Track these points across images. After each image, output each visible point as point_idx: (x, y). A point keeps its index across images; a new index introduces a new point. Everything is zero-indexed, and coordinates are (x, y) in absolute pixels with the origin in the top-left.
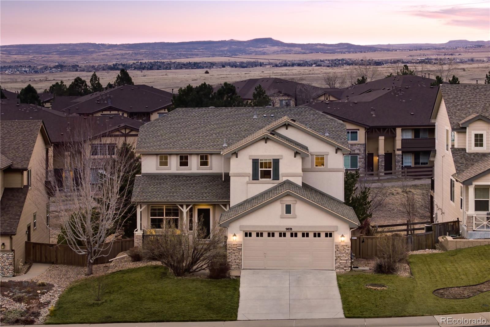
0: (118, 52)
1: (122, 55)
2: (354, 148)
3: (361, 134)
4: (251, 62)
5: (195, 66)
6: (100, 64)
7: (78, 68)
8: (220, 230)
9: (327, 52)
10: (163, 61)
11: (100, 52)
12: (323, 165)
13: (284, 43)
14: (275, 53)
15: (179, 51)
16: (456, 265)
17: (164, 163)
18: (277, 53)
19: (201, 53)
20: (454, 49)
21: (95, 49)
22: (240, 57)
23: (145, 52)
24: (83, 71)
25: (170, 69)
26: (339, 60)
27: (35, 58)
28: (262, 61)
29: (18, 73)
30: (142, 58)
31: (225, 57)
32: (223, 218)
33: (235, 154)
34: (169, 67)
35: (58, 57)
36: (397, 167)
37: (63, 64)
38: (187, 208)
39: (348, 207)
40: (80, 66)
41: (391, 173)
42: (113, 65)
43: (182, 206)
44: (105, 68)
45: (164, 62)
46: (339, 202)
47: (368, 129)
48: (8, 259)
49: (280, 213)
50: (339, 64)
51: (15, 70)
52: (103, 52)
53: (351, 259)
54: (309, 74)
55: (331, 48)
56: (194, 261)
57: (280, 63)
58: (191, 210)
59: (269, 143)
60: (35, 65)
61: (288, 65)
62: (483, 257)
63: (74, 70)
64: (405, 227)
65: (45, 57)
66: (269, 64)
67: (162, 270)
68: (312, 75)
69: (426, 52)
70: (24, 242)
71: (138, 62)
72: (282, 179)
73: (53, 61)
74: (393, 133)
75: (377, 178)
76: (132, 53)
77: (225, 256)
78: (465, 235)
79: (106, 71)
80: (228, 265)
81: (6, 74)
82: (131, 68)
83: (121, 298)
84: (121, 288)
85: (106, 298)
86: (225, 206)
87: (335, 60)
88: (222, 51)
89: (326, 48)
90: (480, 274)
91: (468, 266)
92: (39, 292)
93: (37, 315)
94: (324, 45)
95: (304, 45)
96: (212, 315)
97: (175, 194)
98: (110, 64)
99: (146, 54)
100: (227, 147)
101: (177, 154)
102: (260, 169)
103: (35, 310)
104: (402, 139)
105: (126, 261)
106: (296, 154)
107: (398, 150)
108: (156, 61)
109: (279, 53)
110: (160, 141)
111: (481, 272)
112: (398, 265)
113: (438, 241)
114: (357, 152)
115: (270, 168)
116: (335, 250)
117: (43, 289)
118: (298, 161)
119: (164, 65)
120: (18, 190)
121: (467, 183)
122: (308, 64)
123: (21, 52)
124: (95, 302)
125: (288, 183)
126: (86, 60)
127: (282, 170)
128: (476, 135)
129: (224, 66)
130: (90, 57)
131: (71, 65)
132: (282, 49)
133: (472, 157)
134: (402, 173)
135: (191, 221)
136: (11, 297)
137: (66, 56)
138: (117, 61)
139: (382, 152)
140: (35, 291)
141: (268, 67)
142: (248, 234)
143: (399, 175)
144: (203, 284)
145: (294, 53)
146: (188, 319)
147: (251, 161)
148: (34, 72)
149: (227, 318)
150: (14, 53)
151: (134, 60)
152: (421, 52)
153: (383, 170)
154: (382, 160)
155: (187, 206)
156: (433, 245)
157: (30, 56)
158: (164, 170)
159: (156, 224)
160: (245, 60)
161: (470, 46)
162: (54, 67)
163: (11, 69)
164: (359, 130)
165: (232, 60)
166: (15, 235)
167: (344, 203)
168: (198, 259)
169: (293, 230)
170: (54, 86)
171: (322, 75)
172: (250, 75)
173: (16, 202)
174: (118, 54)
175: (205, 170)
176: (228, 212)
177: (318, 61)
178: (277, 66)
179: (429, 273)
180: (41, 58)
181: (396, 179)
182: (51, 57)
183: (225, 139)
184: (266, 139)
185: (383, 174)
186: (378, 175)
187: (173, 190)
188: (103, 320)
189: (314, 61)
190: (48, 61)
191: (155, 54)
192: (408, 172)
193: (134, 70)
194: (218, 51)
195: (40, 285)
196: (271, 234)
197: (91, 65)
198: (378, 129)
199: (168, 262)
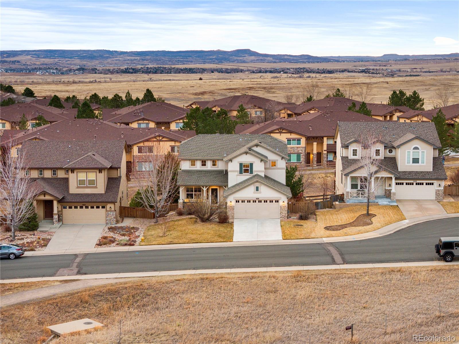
0: (129, 58)
1: (132, 60)
2: (299, 149)
3: (303, 141)
4: (234, 69)
5: (190, 71)
6: (115, 68)
7: (96, 71)
8: (224, 199)
9: (292, 61)
10: (165, 66)
11: (113, 58)
12: (275, 166)
13: (259, 53)
14: (252, 61)
15: (177, 58)
16: (338, 216)
17: (193, 164)
18: (254, 62)
19: (195, 60)
20: (387, 61)
21: (109, 55)
22: (225, 64)
23: (150, 58)
24: (101, 73)
25: (171, 73)
26: (301, 69)
27: (60, 62)
28: (242, 68)
29: (47, 74)
30: (148, 64)
31: (214, 64)
32: (225, 193)
33: (231, 160)
34: (169, 71)
35: (80, 61)
36: (324, 161)
37: (84, 67)
38: (206, 188)
39: (287, 187)
40: (98, 69)
41: (321, 165)
42: (125, 69)
43: (203, 187)
44: (118, 71)
45: (165, 68)
46: (283, 185)
47: (307, 138)
48: (113, 215)
49: (253, 191)
50: (301, 72)
51: (45, 71)
52: (116, 57)
53: (288, 213)
54: (277, 84)
55: (295, 58)
56: (211, 215)
57: (256, 70)
58: (208, 189)
59: (248, 155)
60: (61, 68)
61: (262, 71)
62: (351, 212)
63: (94, 72)
64: (322, 197)
65: (69, 61)
66: (248, 71)
67: (195, 220)
68: (279, 85)
69: (366, 63)
70: (119, 207)
71: (145, 67)
72: (254, 173)
73: (75, 65)
74: (322, 141)
75: (312, 168)
76: (140, 59)
77: (226, 213)
78: (346, 201)
79: (120, 74)
80: (228, 216)
81: (37, 75)
82: (140, 71)
83: (176, 233)
84: (175, 228)
85: (168, 233)
86: (225, 187)
87: (298, 69)
88: (211, 59)
89: (292, 58)
90: (348, 220)
91: (343, 216)
92: (132, 231)
93: (135, 241)
94: (290, 56)
95: (274, 55)
96: (221, 240)
97: (199, 181)
98: (122, 68)
99: (151, 60)
100: (226, 156)
101: (200, 160)
102: (243, 168)
103: (133, 239)
104: (327, 144)
105: (174, 216)
106: (262, 160)
107: (325, 151)
108: (159, 66)
109: (256, 61)
110: (191, 152)
111: (349, 219)
112: (310, 216)
113: (333, 205)
114: (300, 152)
115: (248, 167)
116: (280, 209)
117: (134, 230)
118: (262, 164)
119: (166, 70)
120: (116, 179)
121: (347, 175)
122: (277, 71)
123: (49, 56)
124: (163, 235)
125: (257, 175)
126: (103, 64)
127: (254, 169)
128: (354, 150)
129: (213, 72)
130: (106, 62)
131: (91, 68)
132: (257, 58)
133: (351, 161)
134: (327, 165)
135: (208, 195)
136: (119, 234)
137: (86, 60)
138: (128, 66)
139: (315, 152)
140: (130, 231)
141: (247, 73)
142: (237, 201)
143: (325, 166)
144: (216, 226)
145: (267, 62)
146: (210, 241)
147: (239, 164)
148: (61, 73)
149: (228, 241)
150: (42, 57)
151: (142, 65)
152: (363, 63)
153: (316, 163)
154: (315, 157)
155: (206, 187)
156: (331, 206)
157: (56, 60)
158: (193, 168)
159: (189, 196)
160: (229, 67)
161: (398, 59)
162: (77, 70)
163: (41, 71)
164: (301, 138)
165: (219, 66)
166: (117, 202)
167: (286, 185)
168: (213, 214)
169: (260, 199)
170: (93, 95)
171: (287, 85)
172: (233, 83)
173: (115, 185)
174: (128, 60)
175: (215, 168)
176: (227, 190)
177: (285, 69)
178: (253, 72)
179: (325, 220)
180: (65, 61)
181: (323, 168)
182: (73, 61)
183: (225, 152)
184: (246, 153)
185: (316, 166)
186: (312, 166)
187: (198, 179)
188: (169, 243)
189: (282, 69)
190: (71, 64)
191: (159, 61)
192: (330, 164)
193: (142, 73)
194: (208, 59)
195: (132, 228)
196: (249, 201)
197: (107, 68)
198: (313, 138)
199: (198, 215)
